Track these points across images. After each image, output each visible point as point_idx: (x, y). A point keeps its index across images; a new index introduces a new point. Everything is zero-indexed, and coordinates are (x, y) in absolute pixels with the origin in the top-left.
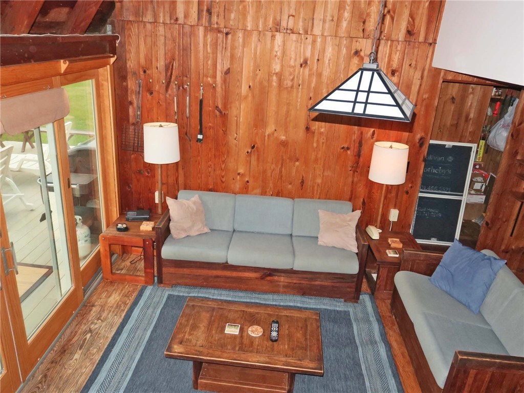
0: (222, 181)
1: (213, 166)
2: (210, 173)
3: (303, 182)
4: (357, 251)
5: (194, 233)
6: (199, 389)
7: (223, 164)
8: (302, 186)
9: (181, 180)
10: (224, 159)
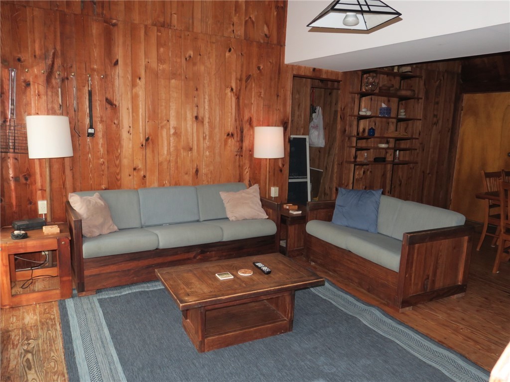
0: (116, 178)
1: (106, 163)
2: (103, 171)
3: (197, 171)
4: (267, 217)
5: (105, 231)
6: (206, 351)
7: (117, 160)
8: (197, 174)
9: (69, 184)
10: (118, 154)
